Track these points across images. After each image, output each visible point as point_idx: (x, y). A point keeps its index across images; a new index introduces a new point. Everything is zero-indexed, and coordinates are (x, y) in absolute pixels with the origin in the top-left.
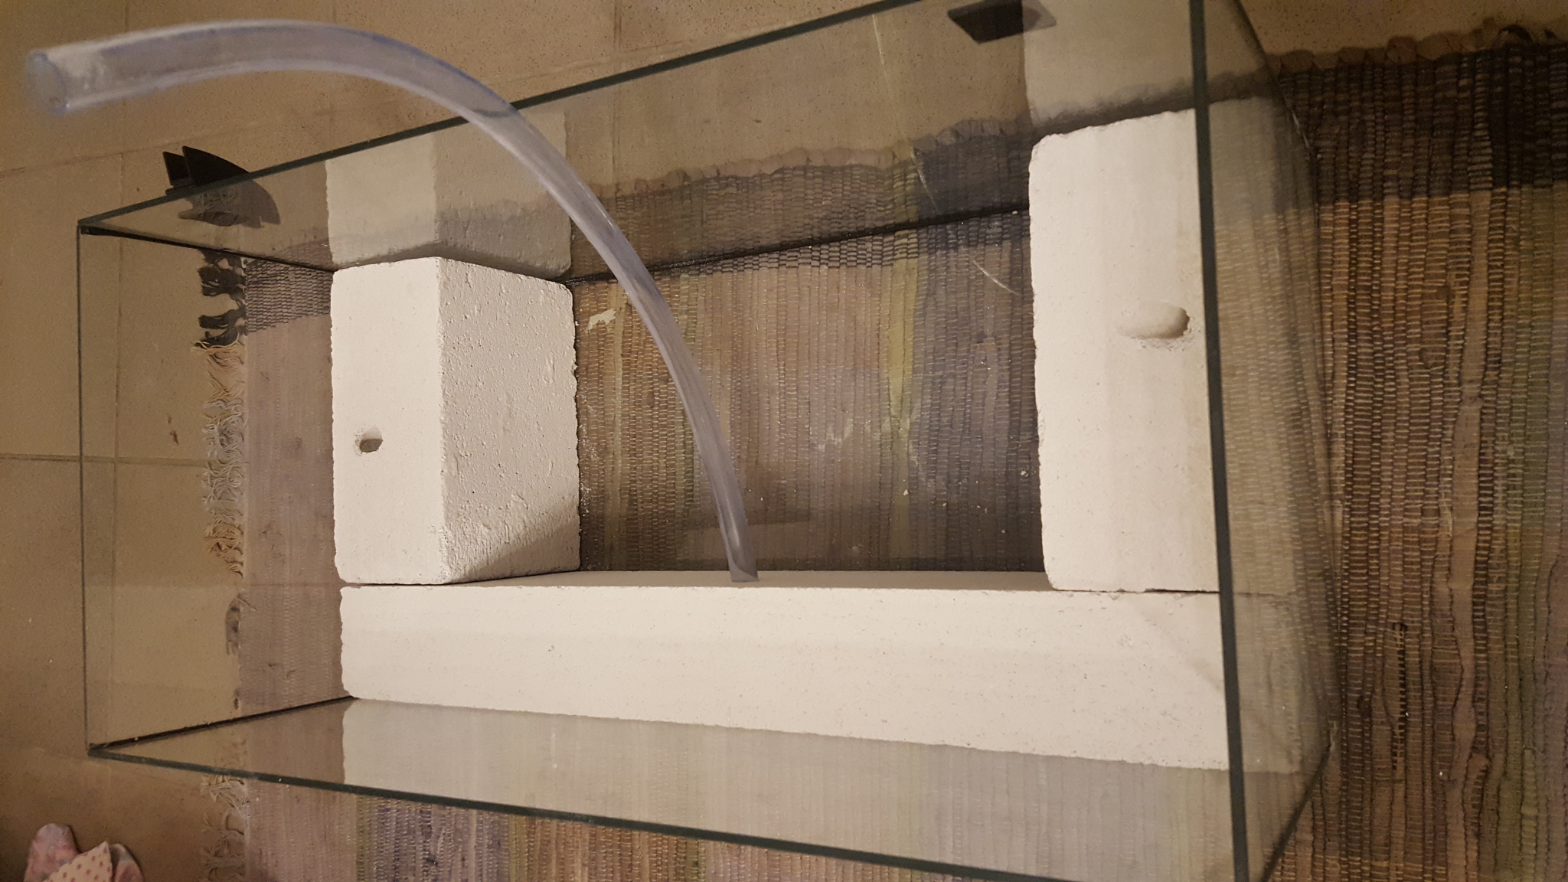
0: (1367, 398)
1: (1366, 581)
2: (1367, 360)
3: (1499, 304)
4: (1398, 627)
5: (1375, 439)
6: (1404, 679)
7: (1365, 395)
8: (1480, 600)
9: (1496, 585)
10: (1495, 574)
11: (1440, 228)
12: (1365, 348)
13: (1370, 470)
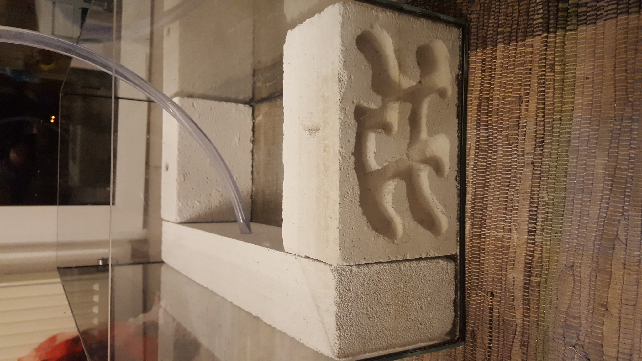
0: (483, 162)
1: (479, 265)
2: (485, 140)
3: (542, 106)
4: (489, 294)
5: (486, 186)
6: (491, 324)
7: (483, 160)
8: (527, 285)
9: (534, 278)
10: (535, 272)
11: (520, 60)
12: (483, 133)
13: (482, 203)
